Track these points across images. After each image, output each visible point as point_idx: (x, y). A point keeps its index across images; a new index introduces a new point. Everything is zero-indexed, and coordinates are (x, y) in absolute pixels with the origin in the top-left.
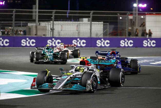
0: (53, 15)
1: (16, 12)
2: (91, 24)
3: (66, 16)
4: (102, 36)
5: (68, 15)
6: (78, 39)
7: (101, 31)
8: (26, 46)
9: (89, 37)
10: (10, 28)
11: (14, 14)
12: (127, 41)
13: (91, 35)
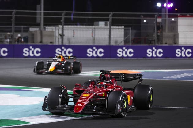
0: (63, 17)
1: (17, 13)
2: (110, 29)
3: (71, 18)
4: (123, 44)
5: (72, 17)
6: (94, 48)
7: (122, 38)
8: (29, 56)
9: (108, 45)
10: (9, 33)
11: (14, 16)
12: (155, 50)
13: (110, 42)
